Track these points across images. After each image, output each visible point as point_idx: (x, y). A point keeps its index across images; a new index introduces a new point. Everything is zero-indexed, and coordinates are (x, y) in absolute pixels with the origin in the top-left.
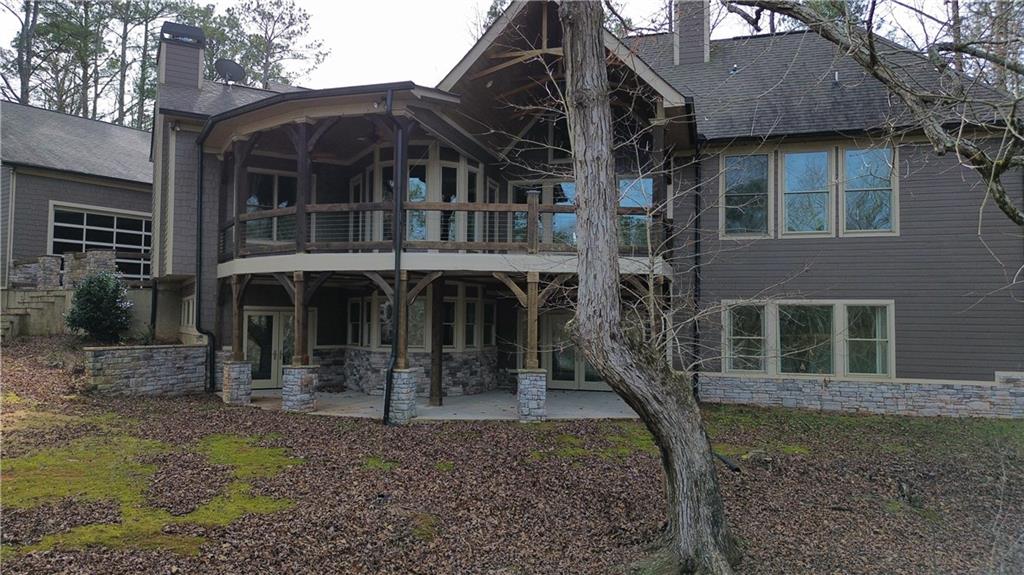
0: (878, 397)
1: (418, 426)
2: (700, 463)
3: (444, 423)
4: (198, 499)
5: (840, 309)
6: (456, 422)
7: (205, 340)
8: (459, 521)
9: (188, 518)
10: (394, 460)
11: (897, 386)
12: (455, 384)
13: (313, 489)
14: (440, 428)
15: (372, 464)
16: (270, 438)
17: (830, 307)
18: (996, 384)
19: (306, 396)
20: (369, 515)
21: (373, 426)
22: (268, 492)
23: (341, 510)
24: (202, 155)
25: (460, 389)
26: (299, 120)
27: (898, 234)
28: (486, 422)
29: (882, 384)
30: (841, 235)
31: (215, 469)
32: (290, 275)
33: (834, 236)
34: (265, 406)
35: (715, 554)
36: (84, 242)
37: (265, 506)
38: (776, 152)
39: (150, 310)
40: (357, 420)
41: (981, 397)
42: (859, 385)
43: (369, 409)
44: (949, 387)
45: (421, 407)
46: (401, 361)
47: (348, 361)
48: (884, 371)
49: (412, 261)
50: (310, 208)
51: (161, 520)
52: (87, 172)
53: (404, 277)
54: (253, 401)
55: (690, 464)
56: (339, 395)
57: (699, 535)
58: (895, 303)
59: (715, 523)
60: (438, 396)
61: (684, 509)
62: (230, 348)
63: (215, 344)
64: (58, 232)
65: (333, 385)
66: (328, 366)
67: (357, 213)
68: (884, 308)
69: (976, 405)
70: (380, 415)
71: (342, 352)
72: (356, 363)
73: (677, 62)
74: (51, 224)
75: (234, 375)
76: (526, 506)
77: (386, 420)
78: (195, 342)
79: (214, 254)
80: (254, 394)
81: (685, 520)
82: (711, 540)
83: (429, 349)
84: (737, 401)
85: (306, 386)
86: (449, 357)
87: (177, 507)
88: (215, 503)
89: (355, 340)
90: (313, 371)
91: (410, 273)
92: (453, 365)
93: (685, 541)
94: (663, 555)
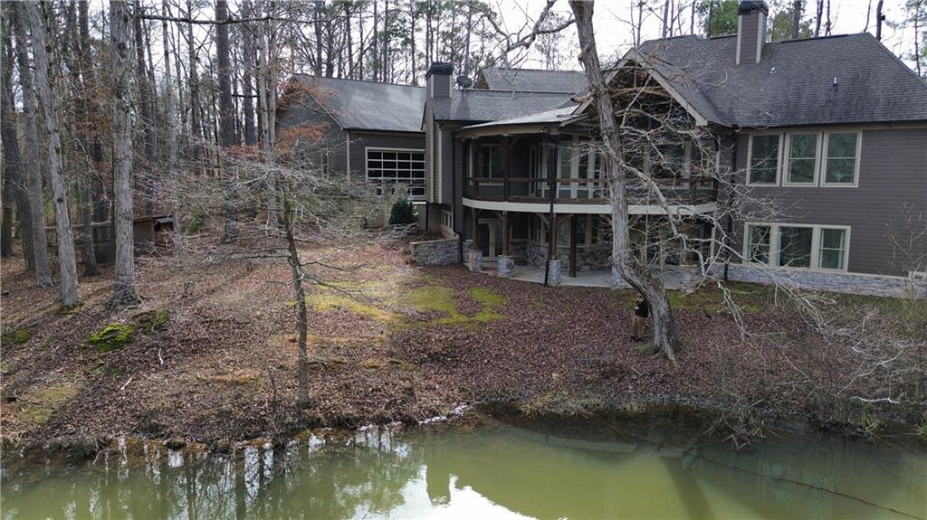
0: (835, 282)
1: (561, 288)
2: (663, 312)
3: (573, 287)
4: (475, 312)
5: (817, 230)
6: (579, 287)
7: (457, 237)
8: (571, 328)
9: (473, 318)
10: (547, 303)
11: (848, 277)
12: (586, 264)
13: (515, 312)
14: (571, 290)
15: (538, 304)
16: (496, 290)
17: (811, 229)
18: (909, 278)
19: (509, 271)
20: (536, 322)
21: (539, 286)
22: (498, 312)
23: (525, 320)
24: (454, 140)
25: (588, 267)
26: (505, 135)
27: (857, 186)
28: (594, 288)
29: (838, 275)
30: (821, 186)
31: (477, 302)
32: (501, 212)
33: (816, 186)
34: (490, 273)
35: (667, 346)
36: (397, 178)
37: (497, 316)
38: (785, 134)
39: (425, 216)
40: (532, 283)
41: (898, 286)
42: (824, 275)
43: (537, 278)
44: (878, 279)
45: (565, 277)
46: (553, 257)
47: (528, 249)
48: (842, 268)
49: (560, 208)
50: (510, 179)
51: (463, 319)
52: (383, 129)
53: (555, 216)
54: (483, 269)
55: (659, 312)
56: (524, 267)
57: (662, 338)
58: (852, 228)
59: (669, 334)
60: (574, 271)
61: (657, 329)
62: (471, 241)
63: (462, 239)
64: (371, 164)
65: (522, 262)
66: (518, 250)
67: (533, 183)
68: (844, 231)
69: (897, 289)
70: (543, 282)
71: (525, 243)
72: (533, 250)
73: (738, 62)
74: (367, 160)
75: (474, 257)
76: (601, 324)
77: (546, 284)
78: (454, 238)
79: (461, 192)
80: (485, 265)
81: (657, 333)
82: (666, 341)
83: (569, 246)
84: (750, 281)
85: (509, 266)
86: (582, 250)
87: (468, 314)
88: (481, 314)
89: (532, 237)
90: (512, 259)
91: (557, 214)
92: (584, 254)
93: (657, 341)
94: (648, 345)
